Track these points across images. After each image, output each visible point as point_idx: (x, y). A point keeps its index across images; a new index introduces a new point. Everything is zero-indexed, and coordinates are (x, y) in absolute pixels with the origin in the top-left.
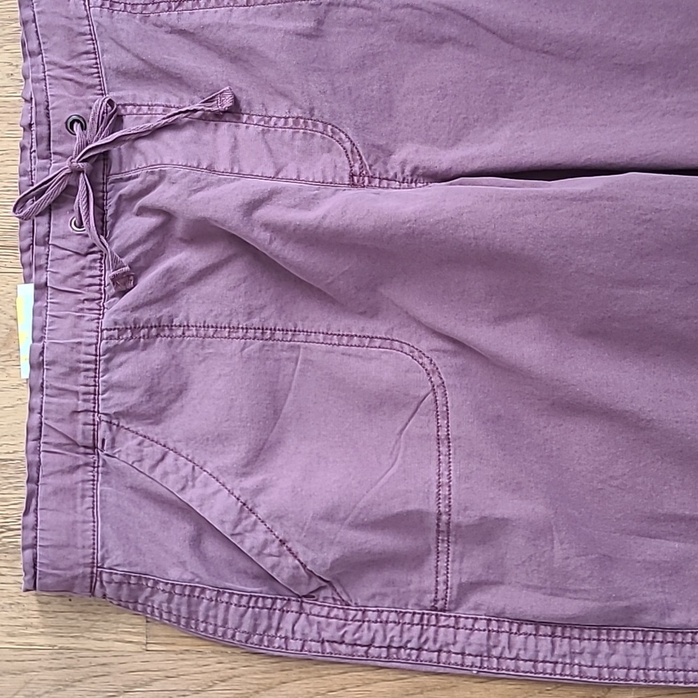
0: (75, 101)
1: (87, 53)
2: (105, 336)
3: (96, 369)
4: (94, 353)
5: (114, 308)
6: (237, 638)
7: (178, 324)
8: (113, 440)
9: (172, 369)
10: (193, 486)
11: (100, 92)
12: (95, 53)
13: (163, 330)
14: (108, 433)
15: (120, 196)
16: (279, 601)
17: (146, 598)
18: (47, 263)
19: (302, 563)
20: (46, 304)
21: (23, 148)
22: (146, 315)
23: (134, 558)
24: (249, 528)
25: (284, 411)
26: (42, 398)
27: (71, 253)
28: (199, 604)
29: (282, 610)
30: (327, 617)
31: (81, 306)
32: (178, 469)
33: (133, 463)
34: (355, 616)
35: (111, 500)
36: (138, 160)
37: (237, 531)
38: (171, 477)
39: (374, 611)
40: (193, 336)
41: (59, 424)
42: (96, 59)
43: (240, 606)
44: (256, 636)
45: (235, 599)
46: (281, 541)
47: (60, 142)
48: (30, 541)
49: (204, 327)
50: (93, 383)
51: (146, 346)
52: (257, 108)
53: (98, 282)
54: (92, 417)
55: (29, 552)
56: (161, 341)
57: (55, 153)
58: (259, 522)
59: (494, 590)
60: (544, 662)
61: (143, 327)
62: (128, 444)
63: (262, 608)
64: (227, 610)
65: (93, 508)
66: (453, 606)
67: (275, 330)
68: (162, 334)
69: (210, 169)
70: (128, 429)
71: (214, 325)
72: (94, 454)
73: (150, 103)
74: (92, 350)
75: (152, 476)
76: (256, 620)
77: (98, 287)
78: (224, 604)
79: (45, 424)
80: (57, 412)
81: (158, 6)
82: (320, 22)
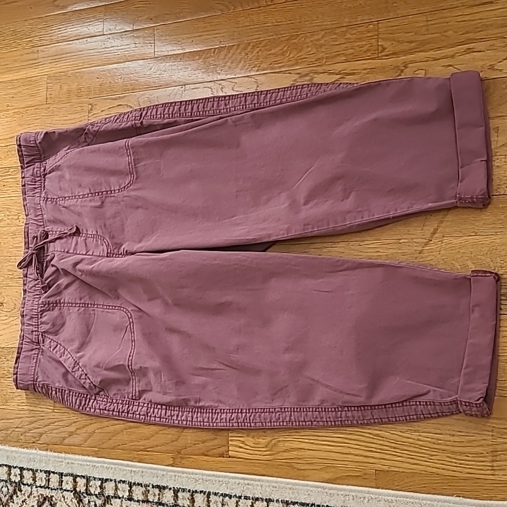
0: (35, 231)
1: (40, 215)
3: (38, 317)
7: (62, 302)
8: (43, 341)
9: (60, 317)
10: (64, 356)
11: (43, 227)
12: (42, 215)
13: (58, 304)
15: (47, 261)
16: (88, 395)
18: (27, 283)
19: (92, 382)
20: (26, 296)
22: (53, 299)
23: (46, 379)
24: (77, 370)
25: (91, 331)
26: (24, 327)
27: (33, 280)
28: (64, 395)
29: (89, 398)
30: (102, 401)
31: (34, 297)
32: (60, 350)
33: (48, 348)
34: (110, 401)
35: (42, 360)
36: (51, 250)
37: (74, 370)
38: (58, 353)
39: (115, 399)
41: (29, 335)
42: (42, 217)
43: (76, 396)
45: (74, 394)
46: (85, 374)
47: (32, 244)
48: (15, 372)
49: (69, 303)
50: (37, 322)
51: (52, 310)
52: (85, 232)
54: (37, 333)
55: (15, 376)
56: (57, 308)
57: (30, 247)
58: (80, 368)
59: (149, 393)
60: (163, 418)
61: (51, 303)
62: (47, 342)
63: (83, 397)
64: (72, 397)
66: (138, 398)
68: (57, 306)
69: (68, 252)
70: (47, 337)
72: (39, 345)
74: (36, 311)
75: (53, 352)
76: (81, 401)
77: (39, 291)
78: (71, 395)
79: (25, 335)
80: (28, 331)
81: (60, 199)
82: (103, 203)
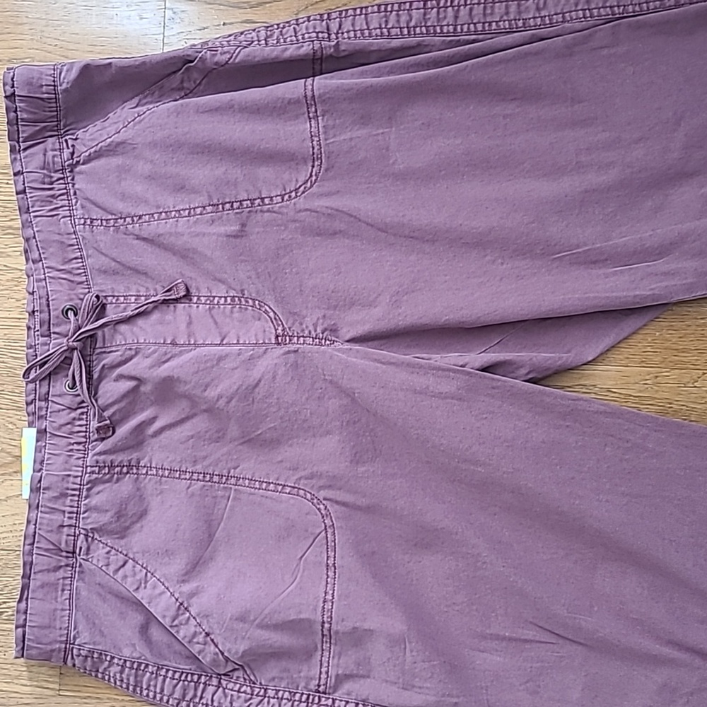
0: (69, 294)
1: (76, 258)
2: (88, 471)
3: (79, 495)
4: (79, 483)
5: (97, 450)
6: (170, 703)
7: (143, 465)
8: (88, 549)
10: (145, 587)
11: (87, 286)
12: (81, 258)
13: (132, 469)
14: (85, 543)
15: (104, 365)
16: (203, 677)
17: (105, 669)
18: (47, 414)
19: (220, 651)
20: (44, 444)
21: (29, 328)
22: (119, 458)
23: (98, 639)
24: (184, 622)
25: (216, 536)
26: (37, 514)
27: (64, 408)
28: (143, 676)
29: (205, 683)
30: (239, 691)
31: (71, 447)
32: (135, 574)
33: (102, 566)
34: (259, 692)
35: (84, 593)
37: (175, 623)
38: (129, 579)
39: (273, 690)
40: (153, 475)
41: (49, 534)
42: (83, 262)
43: (174, 679)
44: (185, 702)
45: (170, 674)
46: (206, 633)
47: (57, 325)
48: (21, 622)
49: (162, 469)
50: (76, 505)
51: (117, 481)
53: (84, 430)
54: (73, 531)
55: (20, 630)
56: (130, 477)
57: (54, 333)
58: (192, 618)
59: (362, 681)
61: (117, 466)
62: (99, 552)
63: (191, 682)
64: (164, 681)
65: (70, 599)
66: (331, 691)
67: (213, 475)
68: (131, 472)
70: (100, 541)
71: (169, 468)
72: (73, 557)
73: (125, 294)
74: (78, 480)
75: (115, 577)
76: (185, 690)
77: (84, 434)
78: (162, 677)
79: (39, 534)
80: (48, 525)
81: (125, 221)
82: (244, 225)
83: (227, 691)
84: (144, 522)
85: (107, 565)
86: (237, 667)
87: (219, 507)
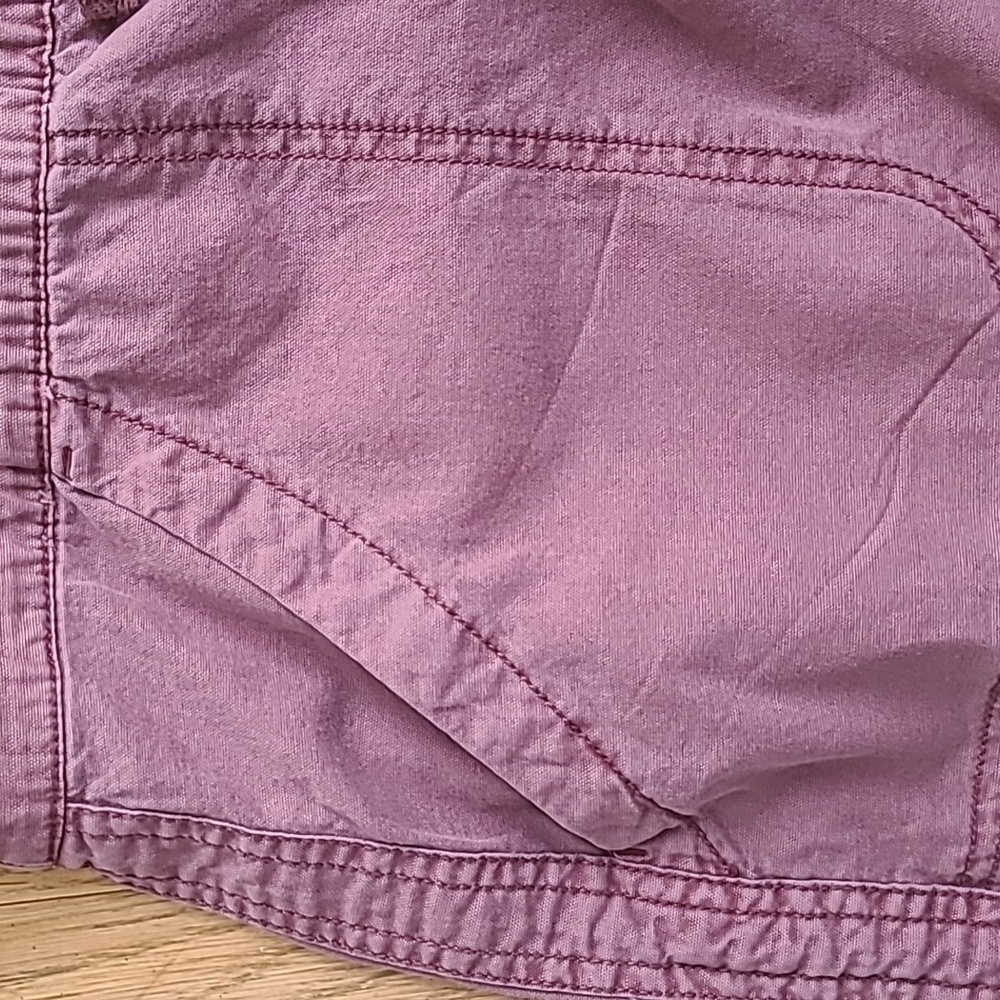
2: (59, 153)
3: (37, 249)
4: (29, 203)
5: (84, 68)
6: (446, 964)
7: (268, 118)
8: (95, 452)
9: (256, 248)
10: (325, 576)
13: (227, 137)
14: (79, 431)
16: (552, 867)
17: (202, 869)
19: (627, 781)
22: (179, 91)
23: (167, 773)
24: (484, 690)
25: (572, 369)
28: (345, 884)
29: (560, 888)
30: (682, 905)
32: (280, 533)
33: (154, 513)
34: (755, 902)
35: (98, 614)
37: (449, 700)
38: (263, 552)
39: (805, 889)
40: (313, 155)
43: (455, 888)
44: (496, 959)
45: (441, 871)
46: (570, 723)
49: (346, 128)
50: (29, 292)
51: (177, 187)
54: (30, 388)
56: (220, 168)
58: (511, 675)
61: (170, 128)
63: (512, 888)
64: (420, 896)
65: (48, 639)
67: (547, 137)
68: (223, 147)
70: (137, 420)
71: (375, 122)
72: (42, 488)
74: (22, 193)
75: (207, 549)
76: (495, 919)
78: (413, 884)
83: (639, 905)
84: (292, 337)
85: (175, 505)
86: (674, 823)
87: (576, 260)
